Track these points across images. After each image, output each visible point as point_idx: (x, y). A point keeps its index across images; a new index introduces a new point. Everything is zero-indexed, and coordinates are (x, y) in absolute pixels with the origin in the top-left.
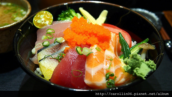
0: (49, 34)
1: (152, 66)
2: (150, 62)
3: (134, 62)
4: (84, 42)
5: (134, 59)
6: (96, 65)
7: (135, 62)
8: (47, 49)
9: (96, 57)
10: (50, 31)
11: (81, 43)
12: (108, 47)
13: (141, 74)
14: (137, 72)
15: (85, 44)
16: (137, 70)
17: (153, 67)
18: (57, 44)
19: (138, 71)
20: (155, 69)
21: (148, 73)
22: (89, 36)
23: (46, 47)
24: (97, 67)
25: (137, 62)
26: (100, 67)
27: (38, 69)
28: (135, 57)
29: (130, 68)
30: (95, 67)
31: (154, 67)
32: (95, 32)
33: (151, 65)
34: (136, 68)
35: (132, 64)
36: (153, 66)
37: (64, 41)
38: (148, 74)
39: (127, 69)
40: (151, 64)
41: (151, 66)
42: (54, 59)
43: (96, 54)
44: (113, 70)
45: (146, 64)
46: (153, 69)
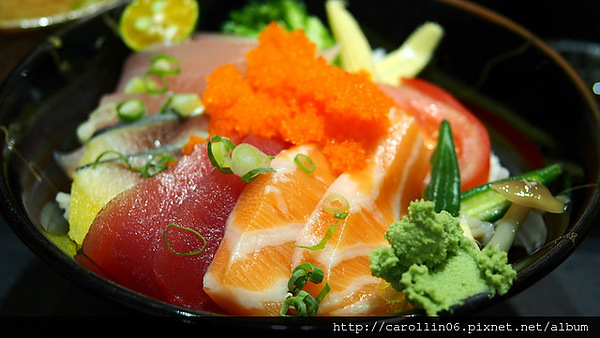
0: (158, 76)
1: (495, 272)
2: (490, 256)
3: (416, 239)
4: (269, 127)
5: (419, 225)
6: (264, 223)
7: (420, 241)
8: (125, 131)
9: (277, 191)
10: (163, 65)
11: (251, 130)
12: (358, 167)
13: (426, 295)
14: (413, 282)
15: (269, 134)
16: (414, 274)
17: (497, 278)
18: (170, 117)
19: (418, 277)
20: (504, 289)
21: (464, 297)
22: (295, 108)
23: (126, 121)
24: (269, 230)
25: (426, 241)
26: (279, 234)
27: (61, 198)
28: (420, 219)
29: (393, 260)
30: (257, 227)
31: (502, 281)
32: (319, 96)
33: (489, 268)
34: (415, 267)
35: (403, 247)
36: (500, 273)
37: (199, 110)
38: (461, 303)
39: (379, 265)
40: (492, 266)
41: (488, 273)
42: (135, 171)
43: (285, 180)
44: (330, 257)
45: (475, 260)
46: (497, 286)
